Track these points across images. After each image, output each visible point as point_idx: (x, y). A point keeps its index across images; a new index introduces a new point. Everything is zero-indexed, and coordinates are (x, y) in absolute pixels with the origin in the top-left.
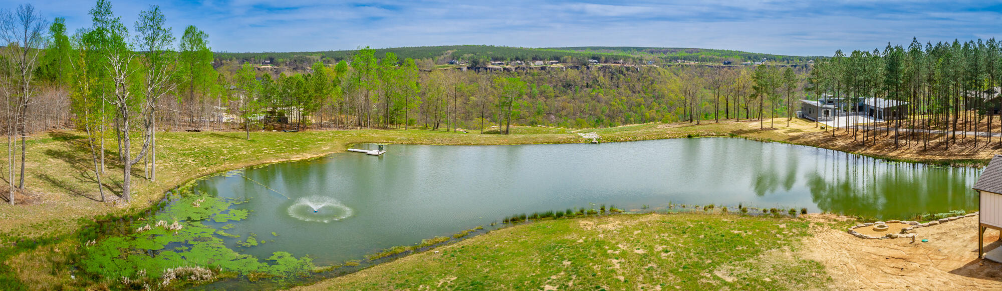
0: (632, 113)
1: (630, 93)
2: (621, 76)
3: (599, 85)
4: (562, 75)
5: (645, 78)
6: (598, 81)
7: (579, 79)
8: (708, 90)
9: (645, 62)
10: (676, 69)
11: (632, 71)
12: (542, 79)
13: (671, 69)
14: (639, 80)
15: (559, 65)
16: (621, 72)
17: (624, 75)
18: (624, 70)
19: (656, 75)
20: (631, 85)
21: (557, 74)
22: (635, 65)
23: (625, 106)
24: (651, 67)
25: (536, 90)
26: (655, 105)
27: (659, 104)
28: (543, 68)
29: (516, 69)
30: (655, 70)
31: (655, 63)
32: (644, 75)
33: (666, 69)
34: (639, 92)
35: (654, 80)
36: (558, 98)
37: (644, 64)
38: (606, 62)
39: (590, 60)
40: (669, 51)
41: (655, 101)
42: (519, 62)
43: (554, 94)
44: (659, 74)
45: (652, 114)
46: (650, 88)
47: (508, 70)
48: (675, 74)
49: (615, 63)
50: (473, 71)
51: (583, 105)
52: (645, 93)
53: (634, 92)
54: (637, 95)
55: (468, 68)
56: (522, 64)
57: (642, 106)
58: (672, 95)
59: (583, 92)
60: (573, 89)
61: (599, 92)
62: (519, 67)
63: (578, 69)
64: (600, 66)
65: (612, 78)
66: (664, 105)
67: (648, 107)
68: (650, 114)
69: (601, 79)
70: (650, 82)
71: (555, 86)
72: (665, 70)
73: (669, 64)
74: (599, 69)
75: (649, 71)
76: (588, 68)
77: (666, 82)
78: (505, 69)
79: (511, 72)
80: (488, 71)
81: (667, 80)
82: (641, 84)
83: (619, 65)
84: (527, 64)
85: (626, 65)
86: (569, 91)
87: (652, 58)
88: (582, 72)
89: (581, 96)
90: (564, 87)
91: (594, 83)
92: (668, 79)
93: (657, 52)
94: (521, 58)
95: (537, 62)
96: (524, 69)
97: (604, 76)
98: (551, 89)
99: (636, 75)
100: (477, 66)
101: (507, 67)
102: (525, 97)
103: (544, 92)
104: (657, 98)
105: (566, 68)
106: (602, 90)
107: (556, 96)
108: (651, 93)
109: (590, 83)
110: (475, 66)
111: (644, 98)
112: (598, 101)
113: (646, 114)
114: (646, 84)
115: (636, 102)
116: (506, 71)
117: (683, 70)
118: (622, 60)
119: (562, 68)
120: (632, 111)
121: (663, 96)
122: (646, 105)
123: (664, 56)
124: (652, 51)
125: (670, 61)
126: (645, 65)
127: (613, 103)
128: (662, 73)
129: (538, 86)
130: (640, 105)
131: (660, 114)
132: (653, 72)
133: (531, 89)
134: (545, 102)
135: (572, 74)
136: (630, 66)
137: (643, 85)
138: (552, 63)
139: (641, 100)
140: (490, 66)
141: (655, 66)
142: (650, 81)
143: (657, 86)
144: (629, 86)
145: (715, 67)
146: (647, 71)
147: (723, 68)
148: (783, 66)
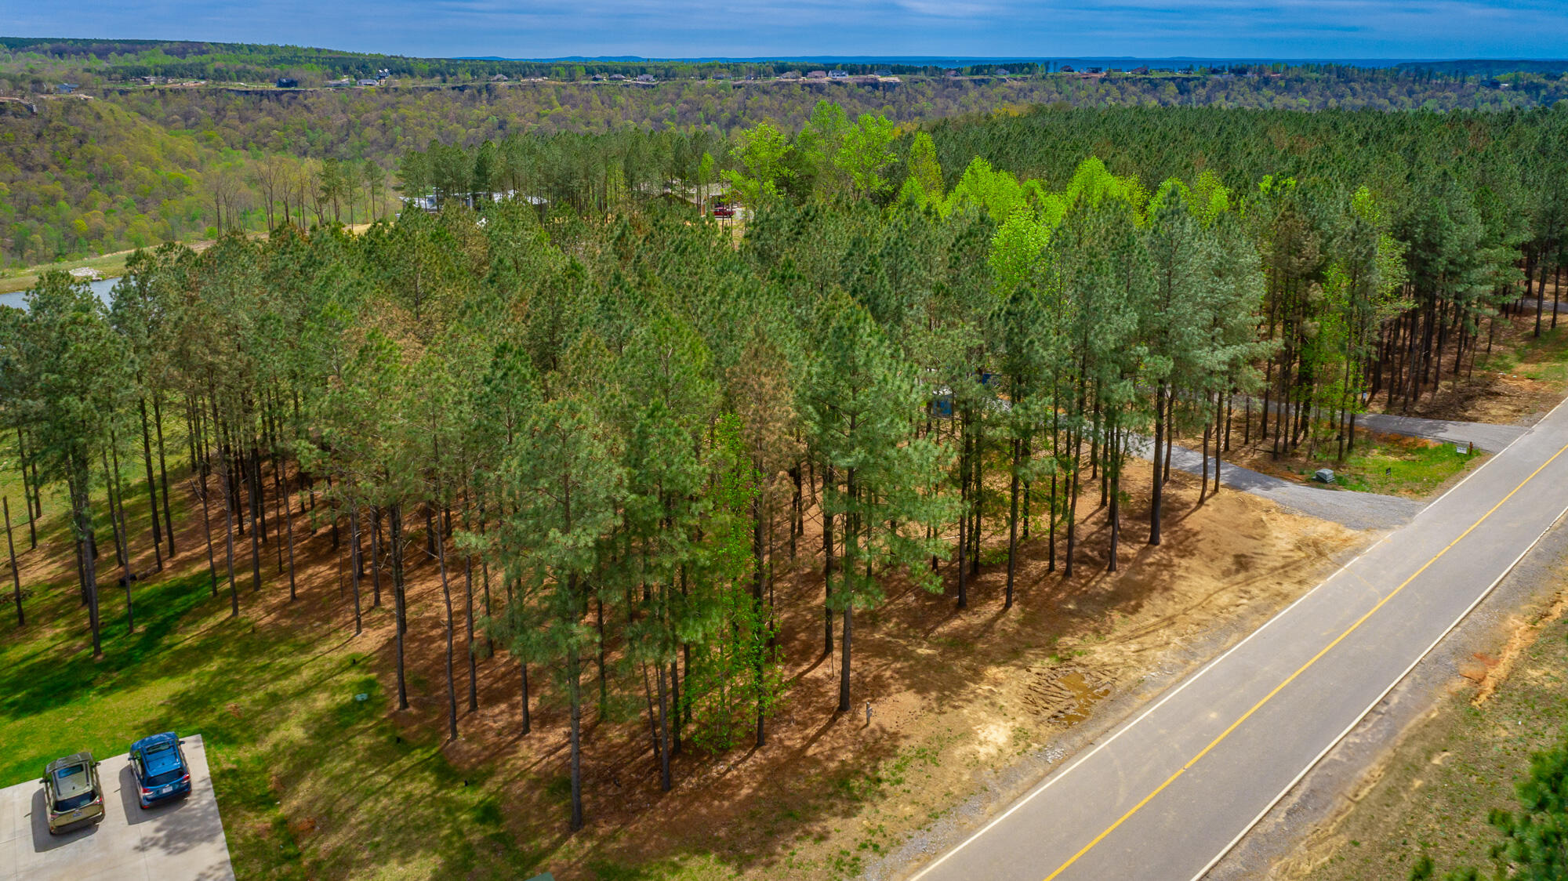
1: (18, 171)
5: (58, 129)
8: (242, 152)
9: (52, 87)
10: (142, 100)
11: (15, 114)
13: (128, 101)
14: (39, 136)
19: (91, 121)
20: (18, 150)
22: (23, 97)
24: (72, 101)
26: (99, 198)
27: (111, 194)
30: (85, 109)
31: (81, 87)
32: (55, 123)
33: (113, 101)
34: (45, 168)
35: (84, 135)
37: (48, 92)
40: (115, 49)
41: (96, 187)
44: (99, 117)
45: (93, 221)
46: (77, 155)
48: (142, 113)
52: (62, 168)
53: (30, 169)
54: (41, 174)
57: (63, 203)
58: (145, 171)
66: (124, 198)
67: (77, 204)
68: (87, 220)
70: (74, 141)
72: (114, 106)
73: (121, 87)
75: (67, 110)
77: (120, 139)
81: (122, 131)
82: (48, 146)
87: (66, 72)
92: (127, 129)
93: (77, 54)
99: (28, 123)
104: (102, 178)
108: (82, 168)
111: (63, 180)
114: (64, 146)
115: (41, 193)
117: (165, 103)
120: (33, 216)
121: (119, 174)
122: (72, 199)
123: (102, 65)
124: (60, 49)
125: (125, 79)
126: (51, 97)
128: (105, 114)
130: (53, 200)
131: (118, 221)
132: (79, 113)
137: (54, 148)
139: (56, 188)
141: (83, 96)
142: (75, 136)
143: (94, 148)
144: (10, 154)
145: (256, 93)
146: (59, 112)
147: (278, 94)
148: (431, 89)
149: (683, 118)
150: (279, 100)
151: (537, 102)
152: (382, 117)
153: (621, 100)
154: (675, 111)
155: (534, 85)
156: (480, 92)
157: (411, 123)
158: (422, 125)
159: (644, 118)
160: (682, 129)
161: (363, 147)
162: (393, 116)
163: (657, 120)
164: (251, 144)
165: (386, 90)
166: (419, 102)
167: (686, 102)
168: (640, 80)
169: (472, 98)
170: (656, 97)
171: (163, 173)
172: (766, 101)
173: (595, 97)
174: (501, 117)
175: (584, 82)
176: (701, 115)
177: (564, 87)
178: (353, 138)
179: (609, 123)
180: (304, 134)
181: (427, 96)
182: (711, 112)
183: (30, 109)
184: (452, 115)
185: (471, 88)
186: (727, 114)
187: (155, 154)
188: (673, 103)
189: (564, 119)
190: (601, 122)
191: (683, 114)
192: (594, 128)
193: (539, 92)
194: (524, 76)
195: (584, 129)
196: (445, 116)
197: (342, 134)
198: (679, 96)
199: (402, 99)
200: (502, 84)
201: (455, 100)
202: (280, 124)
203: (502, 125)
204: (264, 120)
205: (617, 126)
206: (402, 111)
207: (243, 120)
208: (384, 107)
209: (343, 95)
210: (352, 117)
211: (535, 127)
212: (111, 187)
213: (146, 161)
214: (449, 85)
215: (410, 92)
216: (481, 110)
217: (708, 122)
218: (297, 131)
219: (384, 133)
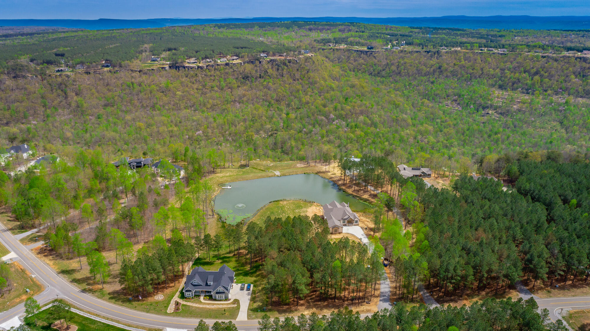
0: (293, 97)
1: (291, 81)
2: (286, 67)
3: (269, 76)
4: (241, 70)
5: (303, 68)
6: (268, 73)
7: (254, 72)
9: (303, 52)
10: (328, 53)
11: (293, 63)
12: (227, 73)
13: (324, 53)
14: (298, 70)
15: (239, 61)
16: (285, 64)
17: (287, 66)
18: (287, 62)
19: (311, 64)
20: (292, 75)
21: (237, 68)
22: (295, 57)
23: (288, 92)
24: (307, 58)
25: (223, 84)
26: (310, 91)
27: (312, 90)
28: (227, 64)
29: (207, 66)
30: (311, 60)
31: (311, 52)
32: (302, 65)
34: (298, 80)
35: (309, 70)
36: (240, 89)
37: (302, 54)
38: (274, 55)
39: (262, 55)
41: (309, 87)
42: (208, 60)
43: (236, 85)
44: (314, 62)
46: (306, 76)
47: (201, 68)
48: (327, 58)
49: (280, 56)
50: (175, 70)
51: (258, 93)
52: (302, 80)
53: (294, 80)
54: (297, 82)
55: (170, 67)
56: (210, 62)
57: (301, 92)
58: (323, 82)
59: (257, 83)
60: (250, 80)
61: (269, 82)
62: (209, 65)
63: (253, 64)
64: (268, 60)
65: (278, 69)
66: (316, 91)
67: (304, 93)
69: (270, 71)
70: (306, 72)
71: (237, 78)
72: (319, 57)
74: (268, 62)
75: (305, 61)
76: (260, 62)
77: (318, 70)
78: (198, 67)
79: (204, 69)
80: (186, 69)
81: (319, 68)
82: (299, 73)
83: (283, 58)
84: (215, 61)
85: (289, 58)
86: (247, 82)
88: (256, 66)
89: (256, 85)
90: (243, 78)
91: (265, 74)
92: (320, 66)
94: (209, 56)
95: (222, 60)
96: (213, 66)
97: (272, 68)
98: (234, 81)
99: (295, 66)
100: (177, 65)
101: (200, 65)
102: (216, 89)
103: (230, 83)
104: (311, 84)
105: (244, 63)
106: (271, 80)
107: (239, 87)
108: (307, 80)
109: (262, 75)
110: (175, 66)
111: (302, 84)
112: (269, 89)
113: (303, 99)
114: (303, 73)
115: (296, 88)
116: (200, 69)
117: (334, 54)
118: (285, 54)
119: (241, 63)
121: (316, 83)
122: (303, 91)
125: (324, 44)
126: (303, 56)
127: (279, 90)
129: (225, 79)
130: (298, 91)
131: (313, 99)
132: (309, 62)
133: (220, 82)
134: (231, 92)
135: (249, 67)
136: (291, 58)
137: (301, 74)
138: (233, 59)
139: (300, 87)
140: (187, 65)
141: (311, 55)
142: (306, 70)
143: (311, 74)
144: (290, 75)
145: (360, 51)
146: (303, 62)
147: (367, 52)
148: (417, 52)
149: (514, 70)
150: (367, 54)
151: (455, 59)
152: (398, 62)
153: (489, 60)
154: (511, 67)
155: (456, 51)
156: (435, 54)
157: (407, 65)
158: (411, 66)
159: (498, 68)
160: (512, 75)
161: (390, 73)
162: (402, 62)
163: (502, 70)
164: (356, 70)
165: (402, 51)
166: (412, 57)
167: (517, 63)
168: (500, 51)
169: (431, 56)
170: (505, 59)
171: (327, 83)
172: (555, 64)
173: (479, 58)
174: (440, 65)
175: (476, 51)
176: (523, 69)
177: (467, 53)
178: (387, 69)
179: (482, 69)
180: (372, 67)
181: (416, 54)
182: (528, 68)
183: (297, 61)
184: (422, 63)
185: (432, 52)
186: (535, 70)
187: (326, 76)
188: (511, 62)
189: (464, 67)
190: (479, 68)
191: (514, 68)
192: (475, 71)
193: (457, 54)
194: (453, 47)
195: (472, 71)
196: (420, 63)
197: (384, 68)
198: (515, 59)
199: (407, 55)
200: (443, 50)
201: (425, 56)
202: (365, 63)
203: (440, 68)
204: (361, 61)
205: (485, 71)
206: (405, 60)
207: (355, 61)
208: (400, 58)
209: (387, 53)
210: (388, 61)
211: (452, 69)
212: (313, 87)
213: (324, 79)
214: (424, 50)
215: (410, 53)
216: (434, 61)
217: (525, 72)
218: (370, 66)
219: (398, 68)
